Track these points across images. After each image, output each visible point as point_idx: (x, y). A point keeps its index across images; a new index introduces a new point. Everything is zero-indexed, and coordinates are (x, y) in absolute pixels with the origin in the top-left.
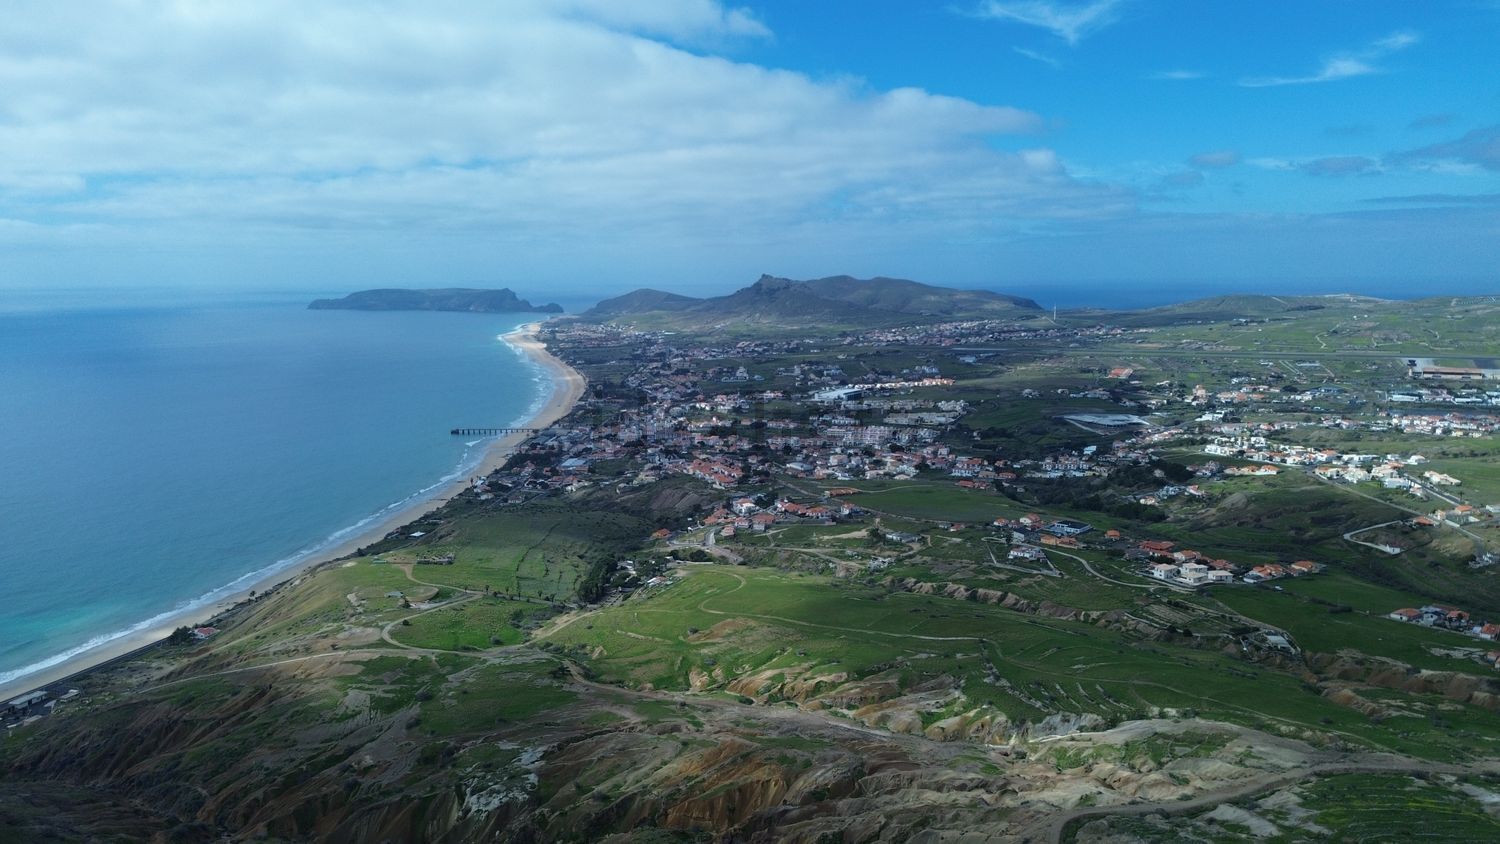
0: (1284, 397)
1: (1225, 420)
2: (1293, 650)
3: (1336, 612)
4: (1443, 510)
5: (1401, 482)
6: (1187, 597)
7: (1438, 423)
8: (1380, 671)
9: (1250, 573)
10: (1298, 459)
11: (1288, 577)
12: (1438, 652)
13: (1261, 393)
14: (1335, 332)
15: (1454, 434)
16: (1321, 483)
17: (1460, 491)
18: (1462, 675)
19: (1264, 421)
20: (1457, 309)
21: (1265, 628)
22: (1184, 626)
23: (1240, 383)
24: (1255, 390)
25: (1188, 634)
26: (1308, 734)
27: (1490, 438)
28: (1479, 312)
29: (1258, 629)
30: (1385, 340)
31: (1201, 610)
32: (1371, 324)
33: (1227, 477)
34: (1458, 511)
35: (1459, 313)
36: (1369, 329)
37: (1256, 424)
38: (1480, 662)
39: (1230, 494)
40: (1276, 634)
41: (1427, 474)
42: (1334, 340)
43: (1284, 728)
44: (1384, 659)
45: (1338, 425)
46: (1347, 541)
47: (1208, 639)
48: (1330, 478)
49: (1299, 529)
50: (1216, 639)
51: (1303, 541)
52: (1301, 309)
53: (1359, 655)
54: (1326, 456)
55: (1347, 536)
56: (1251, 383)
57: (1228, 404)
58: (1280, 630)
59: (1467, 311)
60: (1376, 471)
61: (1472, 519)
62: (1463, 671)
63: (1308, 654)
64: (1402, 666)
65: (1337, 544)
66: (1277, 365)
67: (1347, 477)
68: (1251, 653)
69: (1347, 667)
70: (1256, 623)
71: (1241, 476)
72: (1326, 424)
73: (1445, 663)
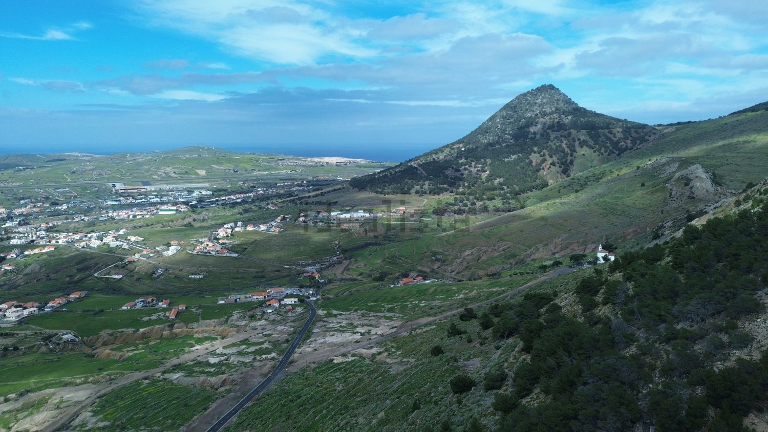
0: (52, 208)
1: (20, 224)
2: (77, 339)
3: (96, 314)
4: (138, 253)
5: (118, 243)
6: (12, 329)
7: (130, 213)
8: (121, 336)
9: (48, 305)
10: (65, 240)
11: (69, 302)
12: (145, 319)
13: (39, 207)
14: (74, 172)
15: (138, 217)
16: (78, 251)
17: (144, 243)
18: (157, 326)
19: (43, 222)
20: (130, 159)
21: (60, 332)
22: (12, 346)
23: (26, 203)
24: (35, 206)
25: (16, 349)
26: (91, 379)
27: (153, 217)
28: (140, 160)
29: (57, 334)
30: (99, 175)
31: (22, 333)
32: (91, 168)
33: (26, 256)
34: (145, 253)
35: (132, 160)
36: (91, 170)
37: (38, 224)
38: (164, 318)
39: (30, 265)
40: (67, 334)
41: (129, 238)
42: (74, 176)
43: (78, 381)
44: (122, 330)
45: (83, 220)
46: (96, 277)
47: (29, 348)
48: (83, 247)
49: (71, 276)
50: (33, 346)
51: (74, 282)
52: (53, 161)
53: (110, 332)
54: (79, 236)
55: (96, 275)
56: (32, 202)
57: (20, 215)
58: (69, 331)
59: (134, 160)
60: (105, 240)
61: (151, 255)
62: (158, 324)
63: (85, 338)
64: (130, 330)
65: (92, 279)
66: (45, 191)
67: (91, 245)
68: (55, 348)
69: (106, 339)
70: (55, 331)
71: (34, 254)
72: (76, 220)
73: (150, 323)
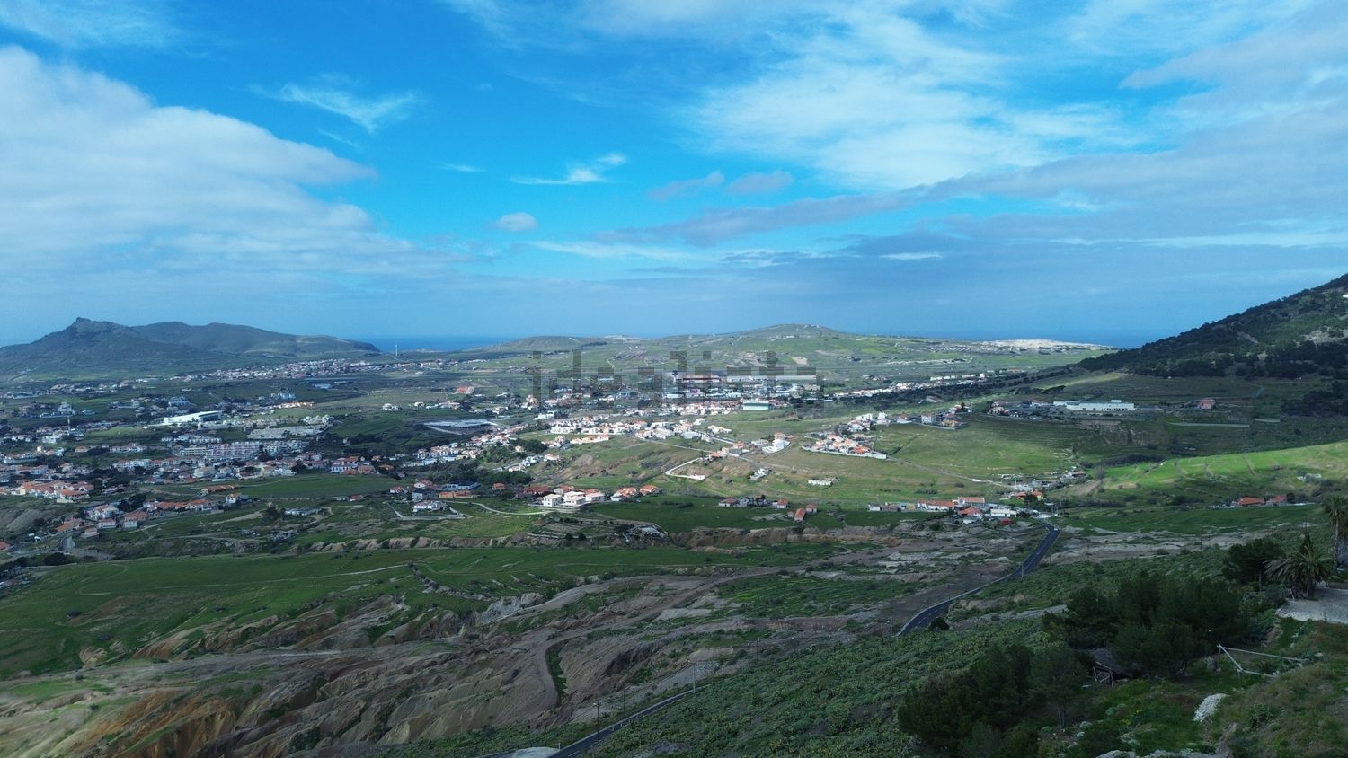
0: (595, 400)
1: (556, 416)
2: (662, 535)
3: (684, 507)
4: (726, 447)
5: (695, 434)
6: (574, 515)
7: (701, 407)
8: (723, 537)
9: (615, 495)
10: (621, 428)
11: (641, 495)
12: (757, 518)
13: (578, 398)
14: (619, 357)
15: (712, 413)
16: (642, 442)
17: (734, 434)
18: (776, 529)
19: (585, 416)
20: (693, 342)
21: (638, 524)
22: (578, 533)
23: (561, 392)
24: (572, 396)
25: (582, 538)
26: (698, 570)
27: (735, 413)
29: (633, 526)
30: (653, 361)
31: (588, 521)
32: (641, 352)
33: (573, 446)
34: (736, 447)
35: (695, 344)
36: (641, 355)
37: (580, 418)
38: (785, 520)
39: (579, 456)
40: (647, 527)
41: (709, 428)
42: (619, 362)
43: (680, 571)
44: (724, 529)
45: (637, 414)
46: (668, 476)
47: (598, 539)
48: (647, 438)
49: (634, 473)
50: (604, 538)
51: (638, 481)
52: (592, 344)
53: (708, 530)
54: (639, 426)
55: (668, 473)
56: (569, 392)
57: (554, 407)
58: (650, 524)
59: (700, 342)
60: (676, 430)
61: (745, 451)
62: (777, 526)
63: (673, 534)
64: (737, 531)
65: (663, 479)
67: (658, 436)
68: (633, 542)
69: (701, 538)
70: (632, 522)
71: (584, 444)
72: (629, 413)
73: (763, 524)
